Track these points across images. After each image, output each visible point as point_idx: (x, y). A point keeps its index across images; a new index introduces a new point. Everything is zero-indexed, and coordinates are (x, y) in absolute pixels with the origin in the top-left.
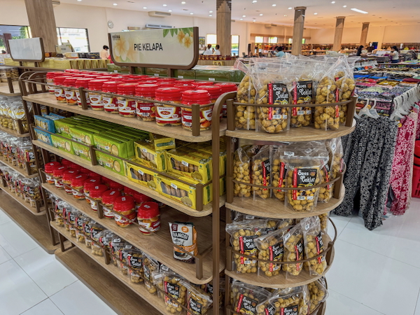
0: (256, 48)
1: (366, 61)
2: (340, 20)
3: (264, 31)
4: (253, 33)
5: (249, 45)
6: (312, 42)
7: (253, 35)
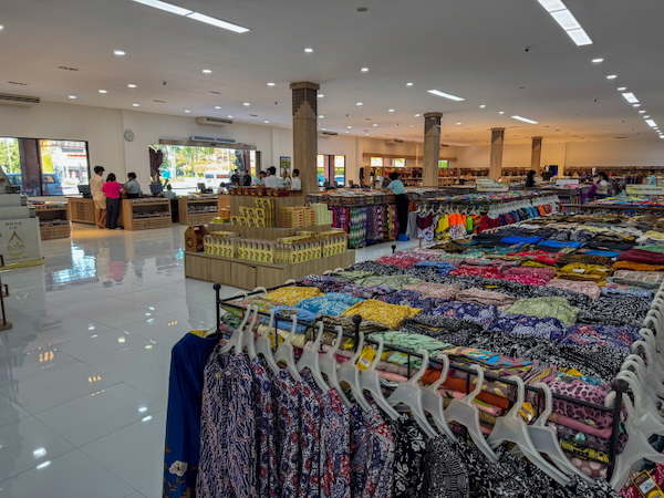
0: (373, 174)
1: (540, 196)
2: (498, 134)
3: (384, 150)
4: (366, 152)
5: (362, 169)
6: (458, 165)
7: (368, 156)
